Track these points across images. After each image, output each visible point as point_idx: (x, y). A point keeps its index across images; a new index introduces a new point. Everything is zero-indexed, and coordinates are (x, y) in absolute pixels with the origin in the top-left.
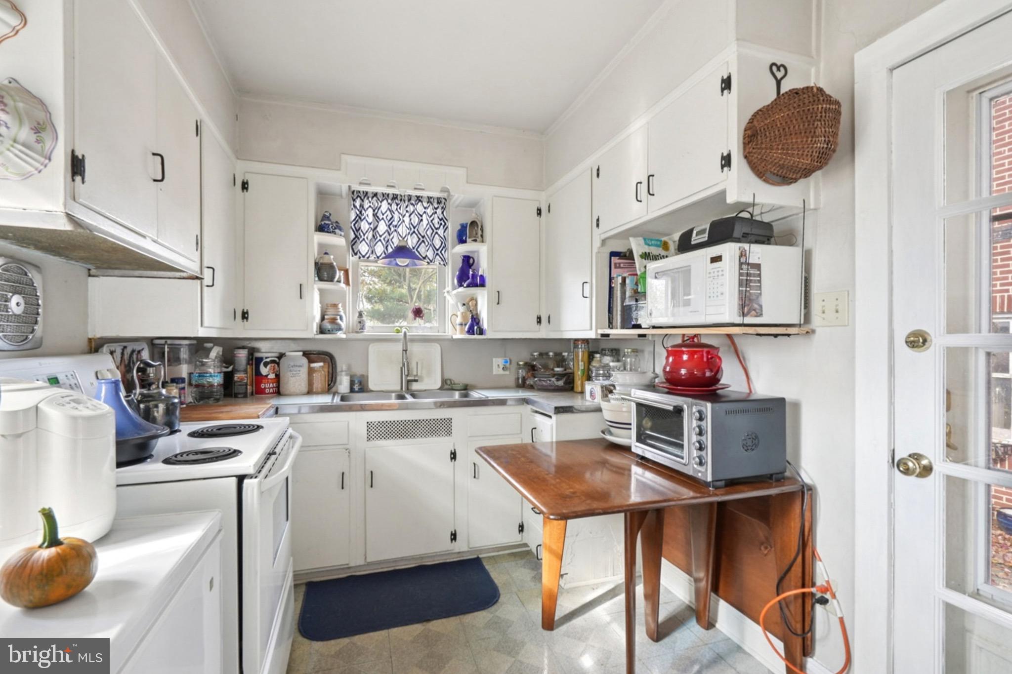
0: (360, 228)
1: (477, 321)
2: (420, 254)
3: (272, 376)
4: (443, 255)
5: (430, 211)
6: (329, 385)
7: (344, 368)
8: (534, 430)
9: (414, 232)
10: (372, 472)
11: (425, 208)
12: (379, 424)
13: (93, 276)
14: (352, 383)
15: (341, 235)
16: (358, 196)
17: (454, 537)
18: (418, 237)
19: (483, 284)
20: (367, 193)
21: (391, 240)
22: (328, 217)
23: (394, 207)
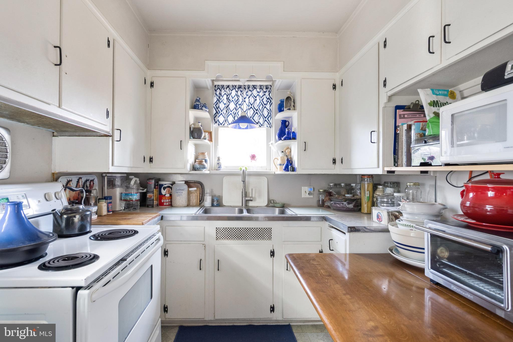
0: (219, 107)
1: (291, 162)
2: (255, 121)
3: (168, 195)
4: (269, 121)
5: (261, 94)
6: (200, 201)
7: (208, 191)
8: (330, 241)
9: (251, 107)
10: (218, 261)
11: (258, 92)
12: (224, 229)
13: (55, 136)
14: (213, 201)
15: (206, 111)
16: (218, 88)
17: (272, 309)
18: (254, 110)
19: (294, 138)
20: (223, 86)
21: (238, 113)
22: (198, 100)
23: (239, 93)
